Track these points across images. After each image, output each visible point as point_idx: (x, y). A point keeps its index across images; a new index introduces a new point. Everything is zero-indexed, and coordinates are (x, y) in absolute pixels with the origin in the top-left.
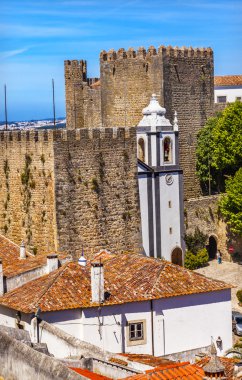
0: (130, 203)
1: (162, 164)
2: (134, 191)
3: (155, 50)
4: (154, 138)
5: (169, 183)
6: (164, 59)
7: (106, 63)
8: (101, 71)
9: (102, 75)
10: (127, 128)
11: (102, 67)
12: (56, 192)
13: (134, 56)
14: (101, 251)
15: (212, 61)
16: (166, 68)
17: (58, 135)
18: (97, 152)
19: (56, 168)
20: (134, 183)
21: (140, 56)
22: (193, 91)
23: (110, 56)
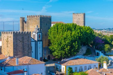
0: (29, 47)
1: (38, 39)
3: (38, 16)
4: (37, 34)
5: (40, 43)
6: (40, 18)
7: (28, 18)
8: (27, 20)
10: (29, 32)
17: (14, 33)
18: (22, 36)
19: (13, 39)
20: (30, 43)
21: (35, 17)
22: (47, 25)
23: (29, 16)
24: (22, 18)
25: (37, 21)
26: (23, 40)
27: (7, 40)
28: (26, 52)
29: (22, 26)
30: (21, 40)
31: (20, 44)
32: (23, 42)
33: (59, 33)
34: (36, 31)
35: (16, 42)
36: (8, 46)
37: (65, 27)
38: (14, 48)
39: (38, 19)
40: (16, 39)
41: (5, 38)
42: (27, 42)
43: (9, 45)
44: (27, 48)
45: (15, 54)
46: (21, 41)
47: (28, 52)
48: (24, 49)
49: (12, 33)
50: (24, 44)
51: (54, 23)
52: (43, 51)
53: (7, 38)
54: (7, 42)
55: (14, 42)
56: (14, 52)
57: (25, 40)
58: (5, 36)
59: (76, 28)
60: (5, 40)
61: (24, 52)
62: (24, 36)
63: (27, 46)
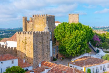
17: (34, 33)
18: (42, 37)
19: (34, 41)
20: (49, 44)
21: (41, 16)
22: (51, 24)
23: (35, 16)
24: (25, 17)
26: (43, 41)
28: (45, 54)
30: (41, 41)
31: (40, 46)
32: (43, 44)
33: (66, 33)
34: (46, 30)
35: (36, 44)
36: (25, 49)
37: (72, 27)
38: (34, 51)
39: (45, 18)
40: (36, 41)
41: (21, 38)
42: (46, 44)
43: (27, 47)
44: (46, 50)
45: (35, 57)
46: (41, 43)
47: (48, 55)
48: (43, 51)
49: (32, 33)
50: (44, 46)
51: (57, 22)
52: (53, 50)
53: (24, 39)
54: (25, 43)
55: (34, 44)
56: (35, 56)
57: (45, 41)
58: (21, 36)
59: (82, 28)
60: (21, 41)
61: (44, 55)
62: (44, 37)
63: (47, 48)
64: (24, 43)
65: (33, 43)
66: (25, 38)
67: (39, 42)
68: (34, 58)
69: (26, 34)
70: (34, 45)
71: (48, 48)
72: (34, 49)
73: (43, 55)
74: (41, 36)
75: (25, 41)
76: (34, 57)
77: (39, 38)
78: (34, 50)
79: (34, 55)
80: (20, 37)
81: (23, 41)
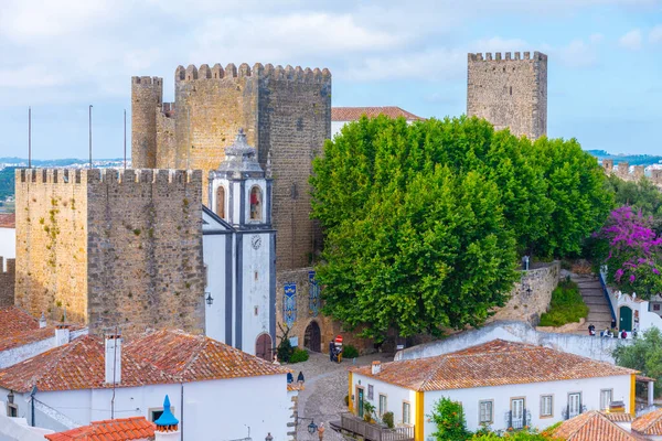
0: (190, 268)
1: (248, 220)
2: (197, 254)
3: (249, 68)
4: (237, 186)
5: (255, 246)
6: (260, 81)
7: (183, 83)
8: (177, 95)
9: (177, 99)
10: (190, 172)
11: (177, 88)
12: (89, 250)
13: (221, 76)
14: (148, 330)
15: (330, 87)
16: (263, 93)
18: (146, 201)
19: (90, 219)
20: (196, 243)
21: (229, 77)
23: (189, 74)
24: (148, 79)
25: (240, 100)
26: (152, 222)
27: (48, 222)
28: (167, 297)
29: (144, 132)
30: (136, 224)
31: (133, 252)
32: (152, 238)
33: (378, 183)
34: (233, 164)
35: (108, 234)
36: (52, 263)
37: (415, 145)
38: (92, 276)
39: (249, 90)
40: (108, 219)
41: (34, 206)
42: (173, 239)
43: (61, 256)
44: (177, 276)
45: (100, 310)
46: (137, 233)
47: (184, 302)
48: (154, 279)
49: (84, 177)
50: (159, 251)
52: (279, 295)
53: (50, 207)
54: (52, 232)
55: (91, 236)
56: (96, 300)
57: (165, 225)
58: (37, 195)
59: (490, 153)
60: (35, 222)
61: (157, 300)
62: (156, 198)
63: (179, 262)
64: (47, 230)
65: (86, 231)
66: (54, 202)
67: (129, 227)
68: (92, 315)
69: (56, 181)
70: (90, 239)
71: (185, 266)
72: (90, 266)
73: (152, 300)
74: (139, 191)
75: (53, 220)
76: (91, 305)
77: (129, 207)
78: (94, 271)
79: (91, 296)
80: (30, 200)
81: (42, 222)
